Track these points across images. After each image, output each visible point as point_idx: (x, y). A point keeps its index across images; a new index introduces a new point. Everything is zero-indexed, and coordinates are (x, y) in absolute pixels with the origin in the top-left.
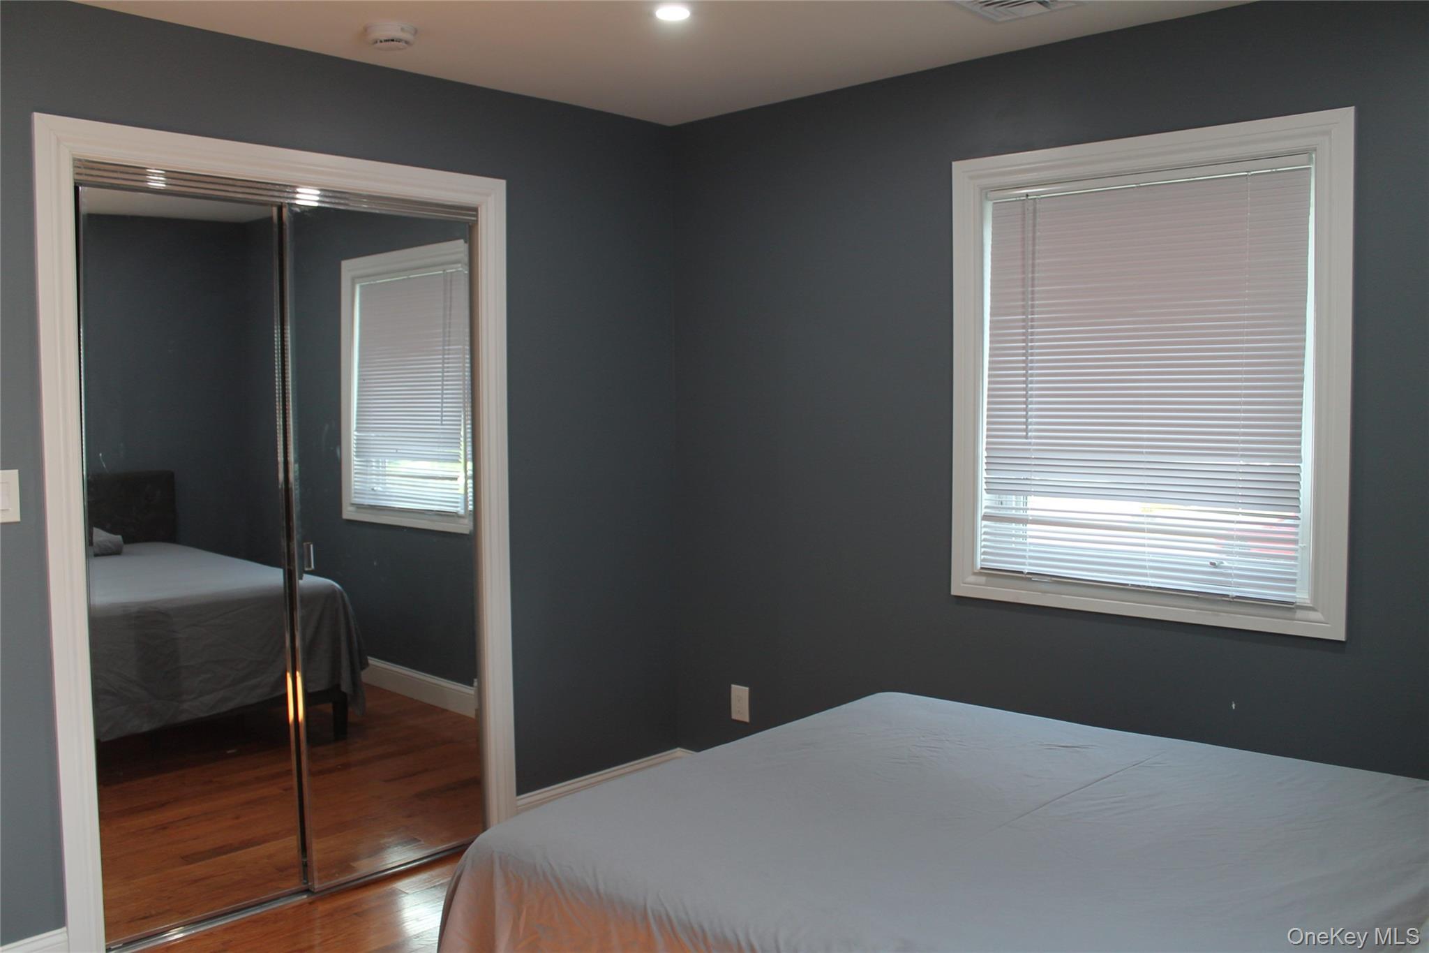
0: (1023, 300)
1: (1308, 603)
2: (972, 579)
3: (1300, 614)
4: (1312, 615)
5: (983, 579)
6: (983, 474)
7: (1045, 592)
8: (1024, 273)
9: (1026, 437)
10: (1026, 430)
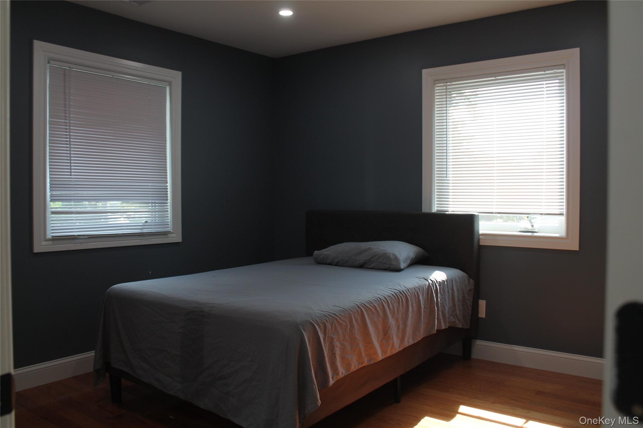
0: (65, 113)
1: (172, 232)
2: (44, 243)
3: (170, 235)
4: (174, 235)
5: (50, 243)
6: (48, 194)
7: (81, 243)
8: (65, 101)
9: (71, 175)
10: (71, 172)
